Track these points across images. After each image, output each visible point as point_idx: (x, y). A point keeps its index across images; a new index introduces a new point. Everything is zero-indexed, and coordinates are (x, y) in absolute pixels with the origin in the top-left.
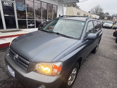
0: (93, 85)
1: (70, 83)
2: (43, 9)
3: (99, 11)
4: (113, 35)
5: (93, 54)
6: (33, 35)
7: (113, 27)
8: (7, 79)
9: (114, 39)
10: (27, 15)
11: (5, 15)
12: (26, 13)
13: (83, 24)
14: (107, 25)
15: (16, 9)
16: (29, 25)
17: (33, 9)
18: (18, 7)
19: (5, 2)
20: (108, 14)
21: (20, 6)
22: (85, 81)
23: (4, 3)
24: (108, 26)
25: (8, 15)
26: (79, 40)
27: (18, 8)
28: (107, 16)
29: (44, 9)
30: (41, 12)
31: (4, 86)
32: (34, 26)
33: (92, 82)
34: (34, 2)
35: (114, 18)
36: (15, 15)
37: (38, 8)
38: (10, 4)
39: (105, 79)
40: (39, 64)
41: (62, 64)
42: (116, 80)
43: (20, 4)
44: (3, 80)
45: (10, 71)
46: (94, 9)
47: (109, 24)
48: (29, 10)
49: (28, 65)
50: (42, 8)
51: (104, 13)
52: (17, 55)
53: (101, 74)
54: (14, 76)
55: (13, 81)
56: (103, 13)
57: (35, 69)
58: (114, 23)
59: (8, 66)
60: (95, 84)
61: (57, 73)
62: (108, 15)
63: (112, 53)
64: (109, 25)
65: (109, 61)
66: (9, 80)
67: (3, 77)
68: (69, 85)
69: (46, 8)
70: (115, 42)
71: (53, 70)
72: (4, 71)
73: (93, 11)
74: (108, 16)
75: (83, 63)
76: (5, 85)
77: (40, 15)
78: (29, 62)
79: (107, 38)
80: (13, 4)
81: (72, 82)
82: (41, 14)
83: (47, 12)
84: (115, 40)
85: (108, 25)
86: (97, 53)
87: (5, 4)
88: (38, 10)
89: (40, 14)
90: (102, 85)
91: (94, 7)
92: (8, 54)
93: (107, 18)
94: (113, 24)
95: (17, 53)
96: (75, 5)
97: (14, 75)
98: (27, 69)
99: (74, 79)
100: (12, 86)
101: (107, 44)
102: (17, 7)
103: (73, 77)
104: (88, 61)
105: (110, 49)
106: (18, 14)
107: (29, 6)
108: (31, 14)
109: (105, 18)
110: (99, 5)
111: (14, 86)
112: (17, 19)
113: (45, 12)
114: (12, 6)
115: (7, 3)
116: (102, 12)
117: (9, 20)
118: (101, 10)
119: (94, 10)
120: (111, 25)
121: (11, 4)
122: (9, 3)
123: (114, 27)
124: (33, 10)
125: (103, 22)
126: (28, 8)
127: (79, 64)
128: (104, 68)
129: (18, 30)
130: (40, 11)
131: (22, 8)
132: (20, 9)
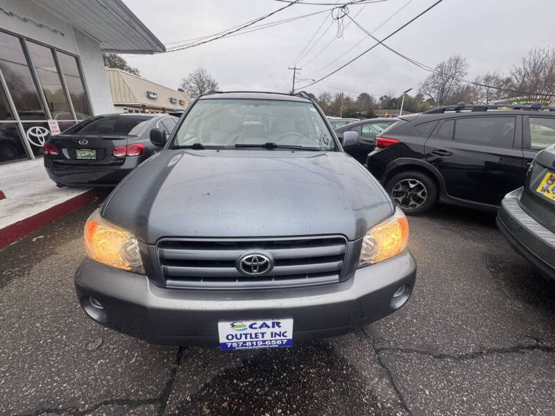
49: (337, 257)
54: (287, 338)
97: (291, 331)
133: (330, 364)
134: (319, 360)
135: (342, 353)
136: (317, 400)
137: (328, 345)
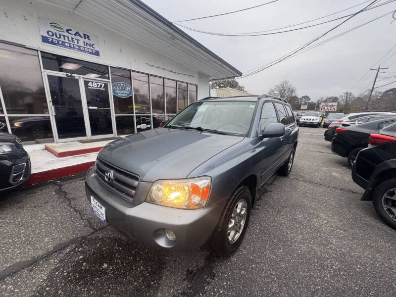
0: (289, 243)
1: (233, 236)
2: (168, 97)
3: (287, 94)
4: (324, 137)
5: (284, 178)
6: (145, 138)
7: (322, 124)
8: (89, 236)
9: (328, 147)
10: (136, 109)
11: (90, 108)
12: (133, 106)
13: (253, 106)
14: (307, 119)
15: (114, 95)
16: (138, 127)
17: (148, 98)
18: (116, 91)
19: (91, 83)
20: (307, 98)
21: (121, 88)
22: (269, 234)
23: (89, 85)
24: (311, 121)
25: (96, 108)
26: (247, 136)
27: (117, 93)
28: (305, 103)
29: (171, 96)
30: (164, 102)
31: (80, 249)
32: (151, 127)
33: (286, 237)
34: (149, 82)
35: (322, 104)
36: (110, 107)
37: (158, 96)
38: (101, 86)
39: (318, 230)
40: (159, 185)
41: (210, 184)
42: (344, 231)
43: (122, 84)
44: (79, 238)
45: (95, 209)
46: (275, 89)
47: (312, 118)
48: (140, 100)
49: (134, 188)
50: (167, 95)
51: (299, 97)
52: (112, 172)
53: (306, 218)
54: (104, 218)
55: (102, 239)
56: (296, 97)
57: (150, 197)
58: (324, 115)
59: (92, 198)
60: (295, 241)
61: (199, 204)
62: (309, 100)
63: (328, 174)
64: (313, 120)
65: (321, 190)
66: (93, 236)
67: (79, 231)
68: (232, 242)
69: (173, 95)
70: (330, 151)
71: (190, 199)
72: (82, 219)
73: (275, 94)
74: (309, 103)
75: (262, 197)
76: (82, 247)
77: (163, 109)
78: (136, 183)
79: (312, 146)
80: (106, 86)
81: (238, 235)
82: (164, 106)
83: (175, 103)
84: (329, 149)
85: (310, 119)
86: (291, 175)
87: (91, 85)
88: (157, 99)
89: (162, 106)
90: (311, 244)
91: (276, 86)
92: (94, 174)
93: (306, 107)
94: (323, 117)
95: (112, 168)
96: (234, 84)
97: (104, 216)
98: (132, 199)
99: (242, 228)
100: (100, 249)
101: (314, 157)
102: (114, 91)
103: (239, 222)
104: (272, 191)
105: (321, 167)
106: (118, 109)
107: (139, 92)
108: (144, 107)
109: (302, 107)
110: (286, 82)
111: (104, 249)
112: (115, 115)
113: (173, 101)
114: (104, 89)
115: (95, 85)
116: (294, 95)
117: (98, 119)
118: (292, 91)
119: (276, 92)
120: (316, 119)
121: (103, 85)
122: (100, 84)
123: (324, 123)
124: (147, 100)
125: (298, 115)
126: (138, 97)
127: (251, 193)
128: (312, 205)
129: (117, 136)
130: (162, 100)
131: (126, 92)
132: (120, 95)
133: (152, 273)
134: (151, 266)
135: (165, 274)
136: (126, 280)
137: (165, 264)
